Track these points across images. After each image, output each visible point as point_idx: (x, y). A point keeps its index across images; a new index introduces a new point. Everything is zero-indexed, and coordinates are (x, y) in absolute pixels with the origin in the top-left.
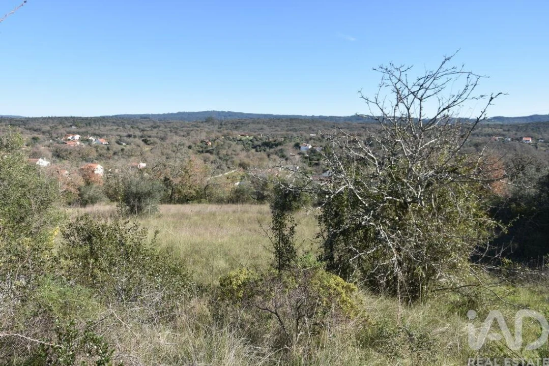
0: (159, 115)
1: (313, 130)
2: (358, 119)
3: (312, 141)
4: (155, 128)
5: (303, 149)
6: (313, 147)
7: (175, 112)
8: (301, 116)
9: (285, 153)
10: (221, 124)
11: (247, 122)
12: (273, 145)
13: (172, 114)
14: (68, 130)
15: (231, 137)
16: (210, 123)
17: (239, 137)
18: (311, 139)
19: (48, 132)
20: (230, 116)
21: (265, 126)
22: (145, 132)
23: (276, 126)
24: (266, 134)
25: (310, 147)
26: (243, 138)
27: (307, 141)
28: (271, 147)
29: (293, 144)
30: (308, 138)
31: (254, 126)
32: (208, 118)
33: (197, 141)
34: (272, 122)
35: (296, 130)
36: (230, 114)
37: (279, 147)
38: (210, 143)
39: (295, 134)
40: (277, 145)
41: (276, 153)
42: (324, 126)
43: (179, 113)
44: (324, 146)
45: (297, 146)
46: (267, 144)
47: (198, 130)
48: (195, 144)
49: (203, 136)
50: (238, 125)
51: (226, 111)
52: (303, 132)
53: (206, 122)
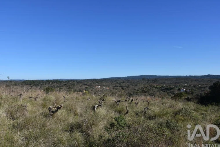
0: (124, 77)
1: (186, 82)
2: (208, 77)
3: (186, 87)
4: (124, 83)
5: (182, 91)
6: (186, 90)
7: (130, 76)
8: (181, 76)
9: (174, 93)
10: (148, 81)
11: (159, 79)
12: (169, 89)
14: (95, 84)
15: (153, 86)
16: (144, 80)
17: (156, 86)
18: (185, 87)
19: (90, 85)
20: (151, 77)
21: (166, 81)
22: (121, 85)
23: (170, 81)
24: (167, 85)
25: (185, 90)
26: (158, 86)
27: (184, 87)
28: (169, 90)
29: (178, 88)
30: (184, 86)
31: (161, 81)
32: (143, 78)
35: (179, 83)
37: (172, 90)
38: (145, 89)
39: (178, 85)
40: (171, 89)
41: (171, 93)
42: (191, 80)
44: (191, 89)
46: (167, 89)
47: (140, 84)
48: (139, 89)
49: (142, 86)
50: (155, 81)
51: (150, 75)
52: (181, 83)
53: (142, 80)
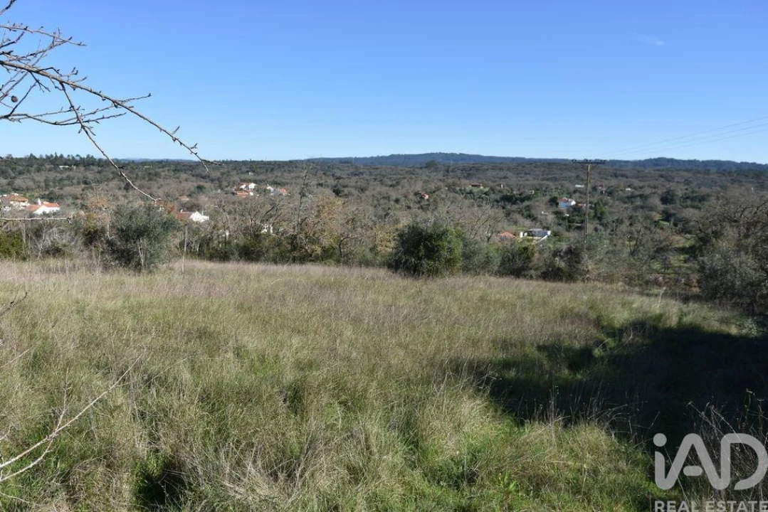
0: (365, 159)
1: (582, 180)
2: (657, 165)
3: (577, 194)
4: (355, 175)
5: (562, 206)
6: (577, 203)
7: (387, 154)
8: (567, 160)
9: (533, 212)
10: (448, 171)
11: (485, 167)
12: (517, 199)
13: (382, 157)
14: (243, 176)
15: (458, 188)
16: (432, 169)
17: (469, 188)
18: (575, 192)
19: (219, 179)
20: (462, 160)
21: (510, 174)
22: (341, 181)
23: (526, 174)
24: (511, 185)
25: (573, 203)
26: (475, 190)
27: (570, 195)
28: (514, 203)
29: (548, 198)
30: (572, 189)
31: (494, 173)
32: (430, 163)
33: (408, 192)
34: (520, 168)
35: (555, 179)
36: (462, 157)
37: (526, 203)
38: (427, 197)
39: (551, 184)
40: (522, 200)
41: (520, 212)
42: (600, 173)
43: (392, 157)
44: (596, 201)
45: (554, 201)
46: (508, 199)
47: (411, 179)
48: (405, 197)
49: (418, 186)
50: (471, 172)
51: (458, 153)
52: (565, 182)
53: (426, 167)
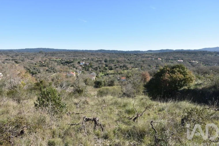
0: (17, 50)
1: (84, 56)
2: (100, 51)
3: (85, 61)
4: (17, 55)
5: (81, 64)
6: (85, 63)
8: (78, 50)
9: (75, 66)
10: (46, 54)
11: (57, 53)
12: (69, 62)
13: (23, 49)
15: (52, 60)
16: (41, 53)
17: (55, 59)
18: (84, 60)
20: (48, 50)
21: (64, 55)
22: (14, 58)
23: (69, 55)
24: (66, 58)
25: (84, 63)
26: (57, 60)
27: (83, 61)
28: (69, 63)
29: (77, 62)
31: (60, 54)
32: (40, 51)
33: (38, 61)
34: (67, 53)
35: (77, 56)
36: (48, 49)
37: (72, 64)
38: (43, 62)
39: (77, 58)
40: (71, 63)
41: (71, 66)
42: (88, 54)
43: (26, 49)
44: (89, 62)
45: (79, 63)
46: (67, 62)
47: (37, 57)
48: (37, 63)
49: (40, 59)
50: (53, 54)
51: (47, 48)
52: (80, 57)
53: (39, 53)
